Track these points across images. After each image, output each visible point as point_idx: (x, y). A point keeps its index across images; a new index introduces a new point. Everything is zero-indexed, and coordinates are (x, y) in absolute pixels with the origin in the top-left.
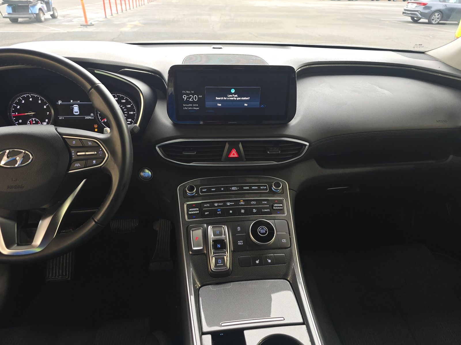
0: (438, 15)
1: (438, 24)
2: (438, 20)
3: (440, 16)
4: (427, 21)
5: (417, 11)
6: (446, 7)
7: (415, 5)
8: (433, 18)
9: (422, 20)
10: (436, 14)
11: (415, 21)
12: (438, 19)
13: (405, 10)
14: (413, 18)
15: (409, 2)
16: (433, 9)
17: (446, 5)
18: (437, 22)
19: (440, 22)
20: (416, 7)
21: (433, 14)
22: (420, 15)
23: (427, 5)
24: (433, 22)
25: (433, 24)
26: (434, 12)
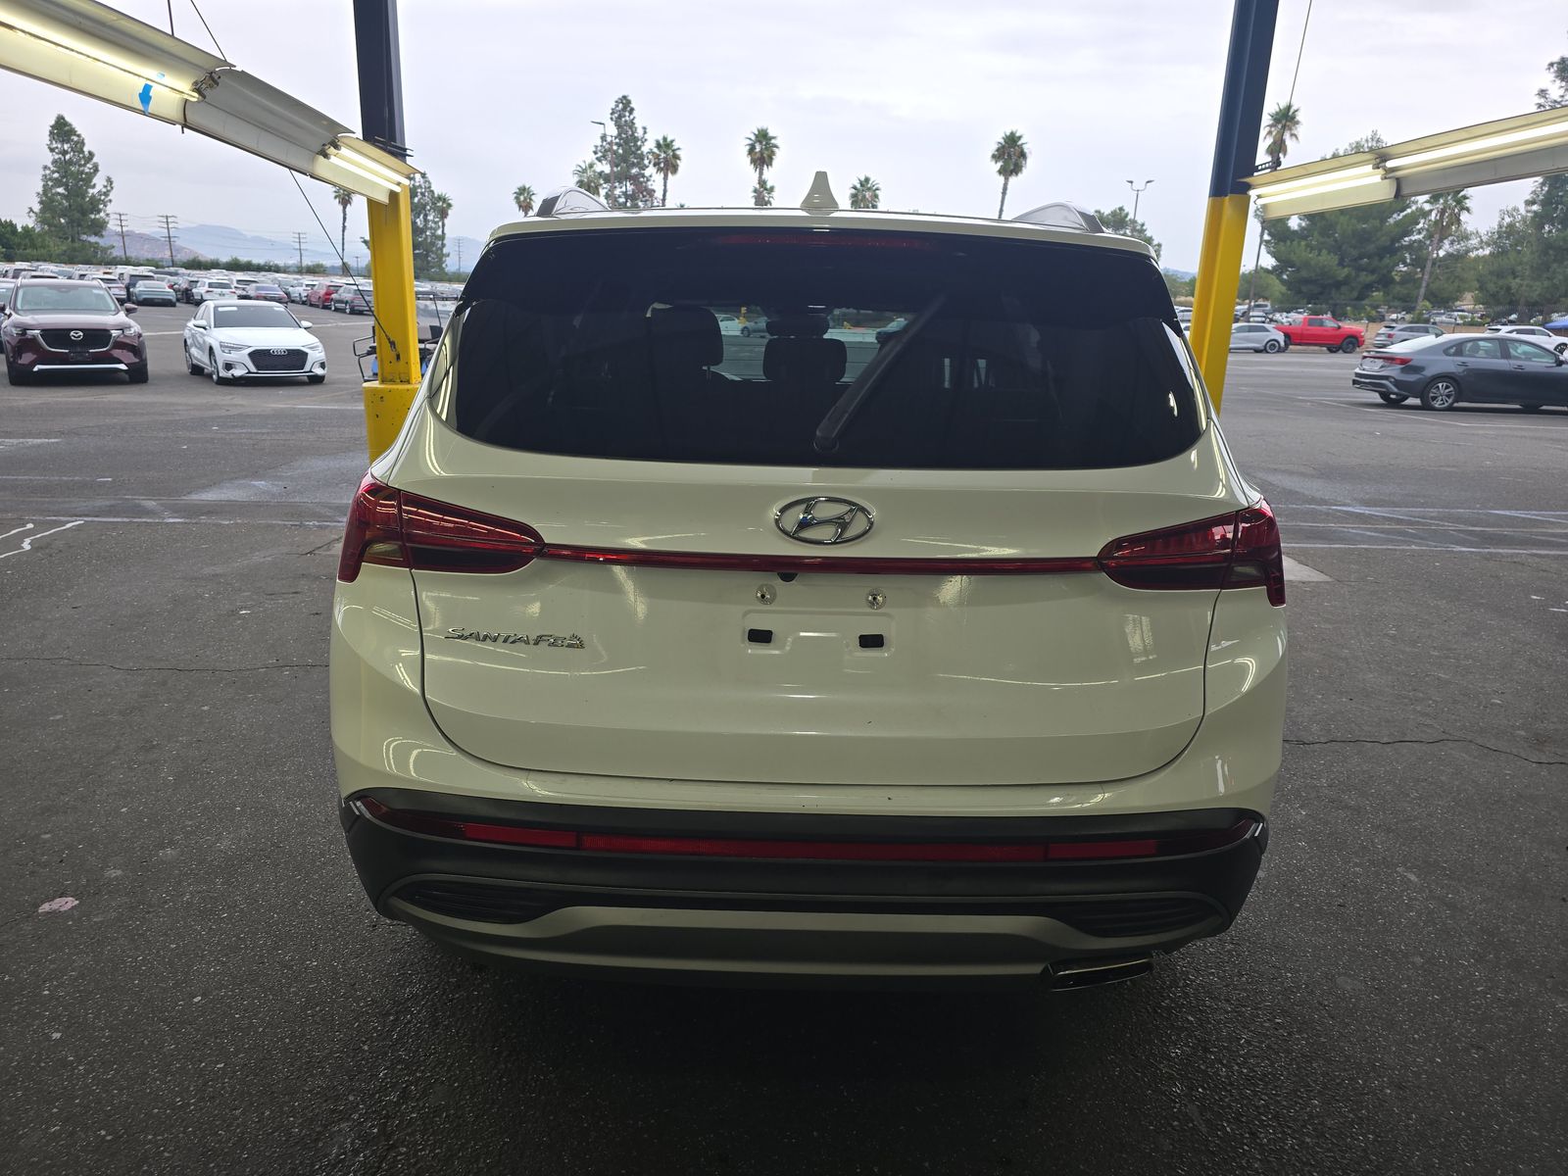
0: (1447, 387)
1: (1451, 409)
2: (1450, 401)
3: (1452, 389)
4: (1417, 401)
5: (1386, 378)
6: (1465, 368)
7: (1380, 362)
8: (1431, 395)
9: (1411, 401)
10: (1440, 385)
11: (1392, 402)
13: (1357, 375)
14: (1384, 396)
15: (1365, 357)
16: (1429, 373)
17: (1464, 364)
18: (1446, 404)
19: (1456, 405)
20: (1382, 367)
21: (1431, 385)
22: (1395, 386)
23: (1410, 363)
24: (1437, 404)
25: (1435, 410)
26: (1432, 380)
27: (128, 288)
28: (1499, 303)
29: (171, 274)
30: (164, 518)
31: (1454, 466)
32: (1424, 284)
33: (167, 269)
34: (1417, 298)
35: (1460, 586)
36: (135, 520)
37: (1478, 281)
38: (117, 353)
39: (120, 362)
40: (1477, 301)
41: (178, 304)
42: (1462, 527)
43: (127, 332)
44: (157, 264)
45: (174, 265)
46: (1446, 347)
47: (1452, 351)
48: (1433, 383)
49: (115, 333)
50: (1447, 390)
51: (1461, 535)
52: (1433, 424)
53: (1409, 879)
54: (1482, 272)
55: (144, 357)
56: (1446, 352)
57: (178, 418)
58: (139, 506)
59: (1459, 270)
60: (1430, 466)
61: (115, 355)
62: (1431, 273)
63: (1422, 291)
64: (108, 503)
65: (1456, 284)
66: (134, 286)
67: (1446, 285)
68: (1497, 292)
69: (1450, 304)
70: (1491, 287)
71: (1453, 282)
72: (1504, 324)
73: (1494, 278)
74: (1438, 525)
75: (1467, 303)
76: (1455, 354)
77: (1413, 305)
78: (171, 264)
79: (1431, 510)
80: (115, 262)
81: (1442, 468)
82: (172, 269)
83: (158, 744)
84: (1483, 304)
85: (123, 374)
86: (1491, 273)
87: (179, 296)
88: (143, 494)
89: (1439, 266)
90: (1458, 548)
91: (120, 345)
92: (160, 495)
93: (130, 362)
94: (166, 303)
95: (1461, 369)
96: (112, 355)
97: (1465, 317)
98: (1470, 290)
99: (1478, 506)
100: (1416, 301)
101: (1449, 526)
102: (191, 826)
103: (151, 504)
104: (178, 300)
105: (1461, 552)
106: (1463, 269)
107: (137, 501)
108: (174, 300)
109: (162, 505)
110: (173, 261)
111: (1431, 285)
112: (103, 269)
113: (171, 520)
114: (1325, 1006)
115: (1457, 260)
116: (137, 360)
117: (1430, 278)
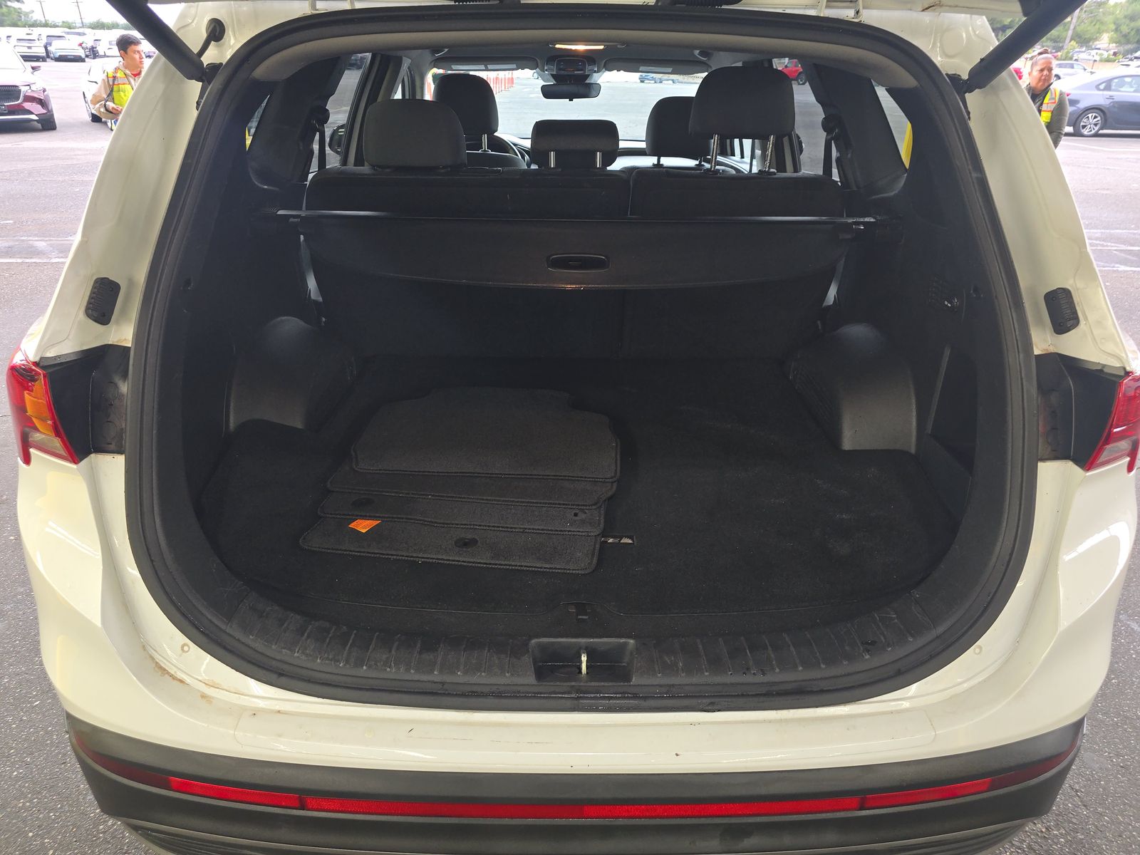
0: (1095, 117)
1: (1096, 135)
2: (1096, 129)
3: (1099, 118)
4: (1071, 129)
6: (1111, 100)
8: (1082, 124)
10: (1090, 115)
12: (1096, 125)
16: (1082, 105)
17: (1111, 97)
18: (1093, 132)
19: (1101, 132)
21: (1083, 115)
24: (1085, 132)
25: (1083, 136)
26: (1085, 111)
27: (46, 48)
28: (1128, 42)
29: (79, 34)
30: (51, 258)
31: (1108, 189)
32: (1072, 27)
33: (77, 30)
34: (1065, 39)
35: (1130, 306)
36: (27, 261)
37: (1115, 23)
38: (27, 105)
39: (31, 113)
40: (1112, 41)
41: (87, 59)
42: (1123, 247)
43: (33, 88)
44: (69, 26)
45: (83, 26)
46: (1098, 83)
47: (1102, 87)
48: (1084, 114)
49: (23, 89)
50: (1096, 120)
51: (1123, 255)
52: (1085, 149)
53: (1133, 629)
54: (1118, 16)
55: (50, 108)
56: (1097, 88)
57: (75, 162)
58: (32, 247)
59: (1101, 14)
60: (1089, 190)
61: (26, 107)
62: (1079, 17)
63: (1070, 33)
64: (6, 244)
65: (1097, 26)
66: (50, 44)
67: (1089, 28)
68: (1129, 33)
69: (1091, 43)
70: (1125, 29)
71: (1095, 25)
72: (1131, 60)
73: (1128, 22)
74: (1102, 245)
75: (1105, 42)
76: (1104, 90)
77: (1061, 45)
78: (81, 25)
79: (1095, 231)
80: (34, 25)
81: (1098, 191)
82: (81, 30)
83: (7, 499)
84: (1116, 43)
85: (36, 123)
86: (1125, 17)
87: (87, 53)
88: (36, 235)
89: (1085, 12)
90: (1122, 268)
91: (29, 99)
92: (50, 236)
93: (39, 113)
94: (77, 59)
95: (1108, 102)
96: (23, 107)
97: (1101, 55)
98: (1107, 31)
99: (1133, 226)
100: (1064, 42)
101: (1113, 247)
102: (22, 593)
103: (41, 245)
104: (87, 56)
105: (1125, 272)
106: (1104, 14)
107: (31, 242)
108: (83, 56)
109: (51, 245)
110: (82, 23)
111: (1077, 28)
112: (27, 30)
113: (57, 260)
114: (1077, 791)
115: (1099, 6)
116: (45, 111)
117: (1077, 21)
